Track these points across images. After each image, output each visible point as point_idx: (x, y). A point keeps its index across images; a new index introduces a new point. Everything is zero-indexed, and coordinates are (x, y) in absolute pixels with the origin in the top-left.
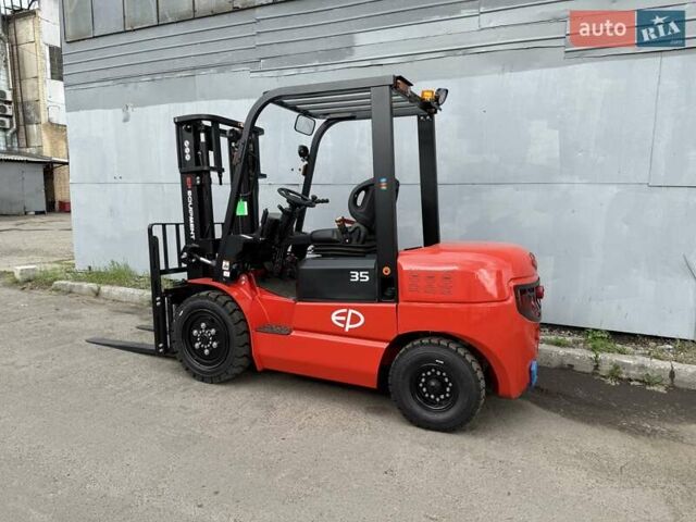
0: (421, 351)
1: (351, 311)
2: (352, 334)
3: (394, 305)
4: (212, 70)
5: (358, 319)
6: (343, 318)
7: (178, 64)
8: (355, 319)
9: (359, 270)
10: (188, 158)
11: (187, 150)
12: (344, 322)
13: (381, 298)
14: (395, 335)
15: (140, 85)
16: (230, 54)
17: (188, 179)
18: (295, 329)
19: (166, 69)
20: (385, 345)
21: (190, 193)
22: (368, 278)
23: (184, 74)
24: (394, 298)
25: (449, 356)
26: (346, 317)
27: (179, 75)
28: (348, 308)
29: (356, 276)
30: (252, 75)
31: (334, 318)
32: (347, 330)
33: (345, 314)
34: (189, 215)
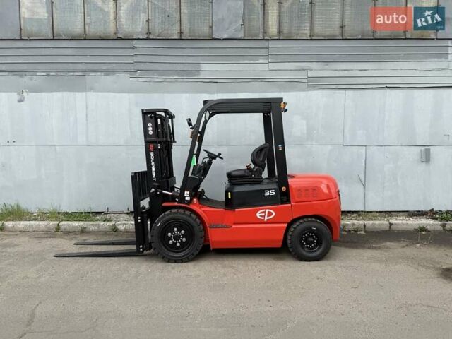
0: (305, 225)
1: (267, 210)
2: (268, 222)
3: (290, 205)
4: (99, 74)
5: (271, 214)
6: (263, 214)
7: (71, 67)
8: (270, 214)
9: (269, 190)
10: (151, 133)
11: (150, 129)
12: (264, 216)
13: (282, 202)
14: (291, 219)
15: (35, 77)
16: (114, 65)
17: (151, 146)
18: (234, 224)
19: (61, 69)
20: (286, 225)
21: (152, 153)
22: (274, 193)
23: (76, 74)
24: (288, 201)
25: (318, 225)
26: (264, 214)
27: (72, 74)
28: (266, 209)
29: (268, 193)
30: (131, 79)
31: (258, 215)
32: (265, 220)
33: (265, 212)
34: (151, 166)
